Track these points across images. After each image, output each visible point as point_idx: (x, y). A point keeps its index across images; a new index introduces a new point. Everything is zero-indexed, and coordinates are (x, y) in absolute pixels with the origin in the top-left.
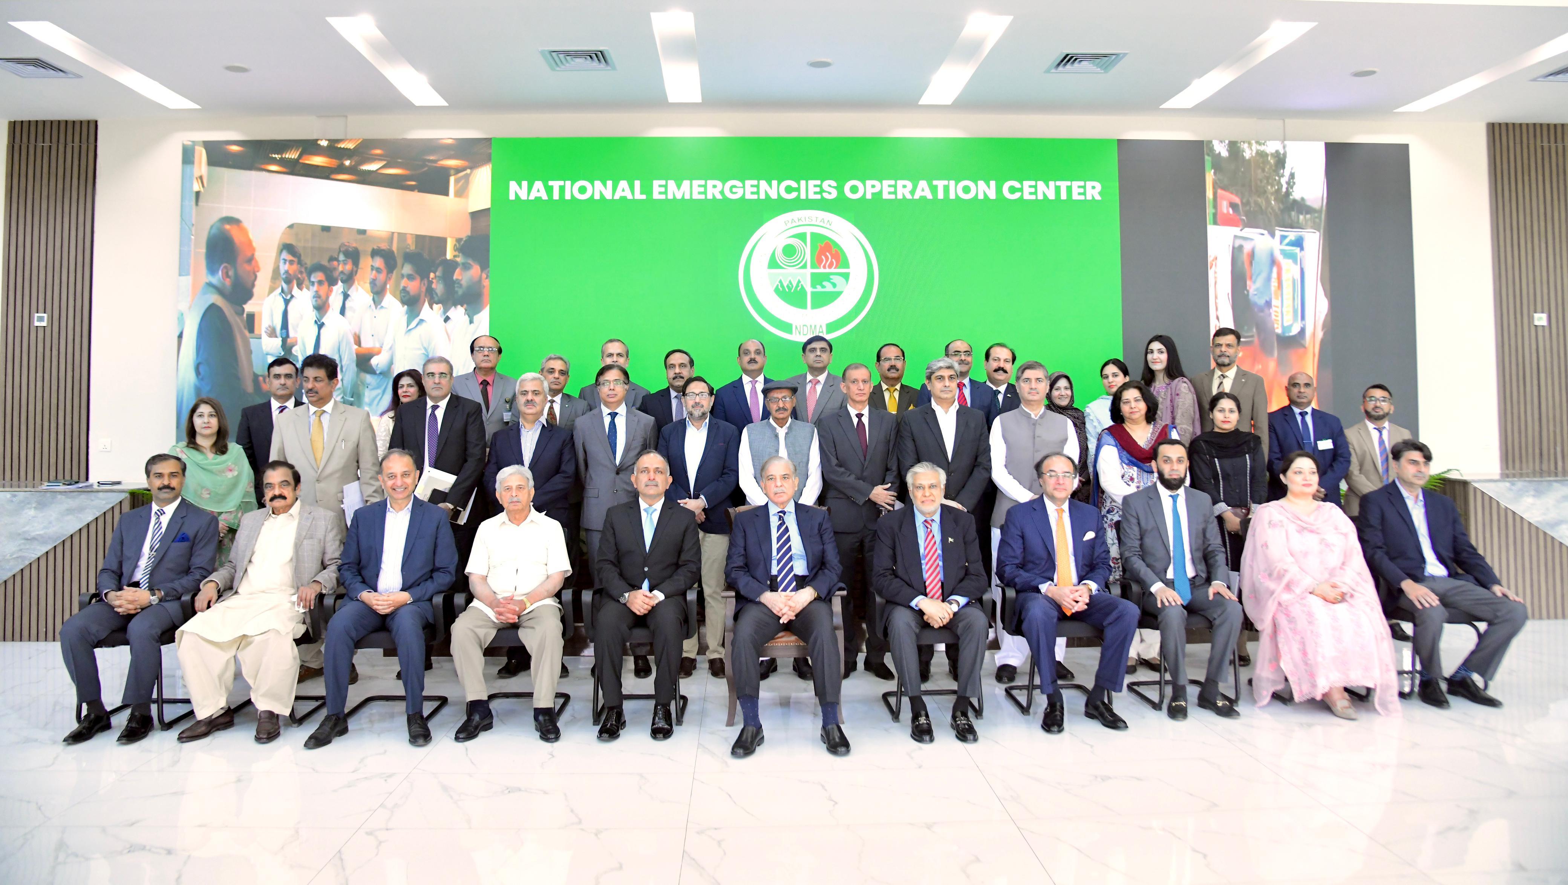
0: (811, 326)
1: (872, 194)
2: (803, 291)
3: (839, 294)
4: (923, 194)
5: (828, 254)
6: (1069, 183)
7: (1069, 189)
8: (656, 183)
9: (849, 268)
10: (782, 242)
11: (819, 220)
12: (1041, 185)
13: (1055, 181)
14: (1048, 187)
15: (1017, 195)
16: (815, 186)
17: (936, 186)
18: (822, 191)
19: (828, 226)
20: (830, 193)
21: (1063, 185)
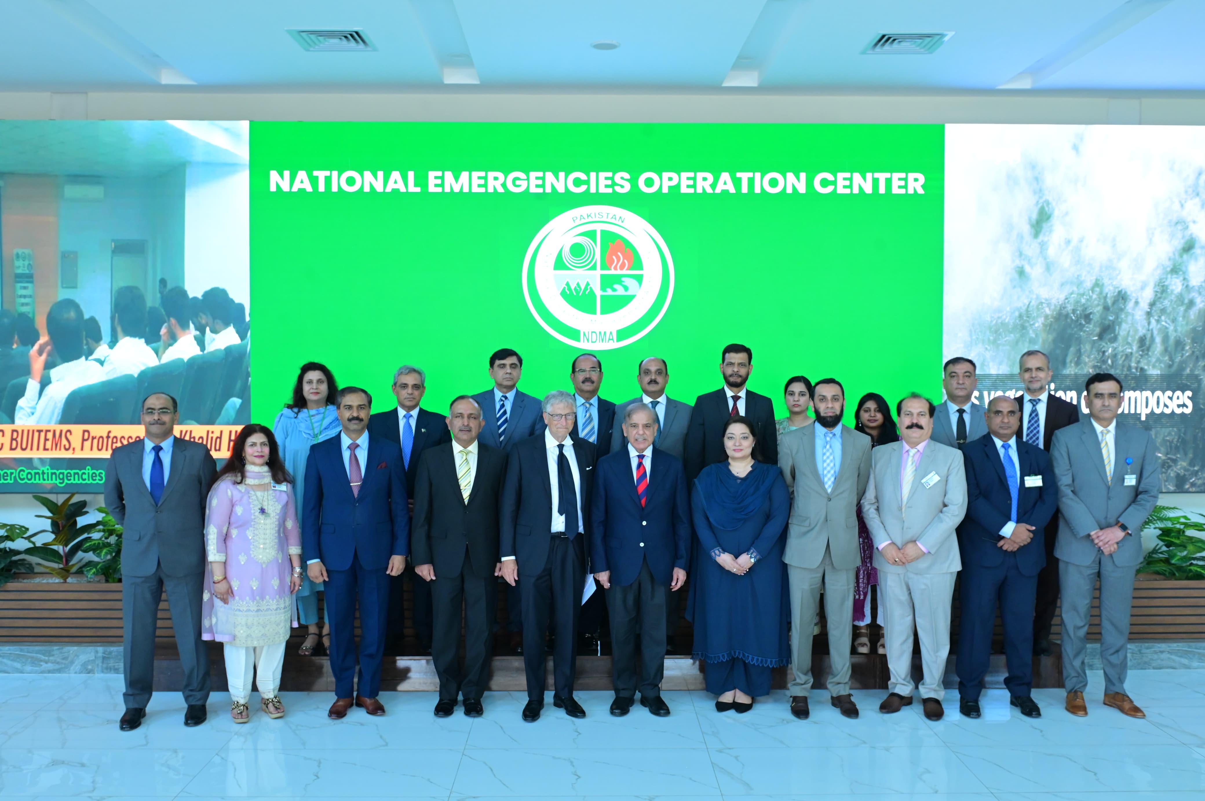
0: (600, 333)
1: (669, 187)
2: (592, 293)
3: (631, 298)
4: (725, 187)
5: (619, 254)
6: (888, 175)
7: (888, 181)
8: (432, 174)
9: (642, 269)
10: (570, 240)
11: (610, 216)
12: (857, 177)
13: (873, 172)
14: (864, 179)
15: (829, 189)
16: (606, 178)
17: (740, 179)
18: (614, 184)
19: (620, 223)
20: (622, 187)
21: (882, 177)
